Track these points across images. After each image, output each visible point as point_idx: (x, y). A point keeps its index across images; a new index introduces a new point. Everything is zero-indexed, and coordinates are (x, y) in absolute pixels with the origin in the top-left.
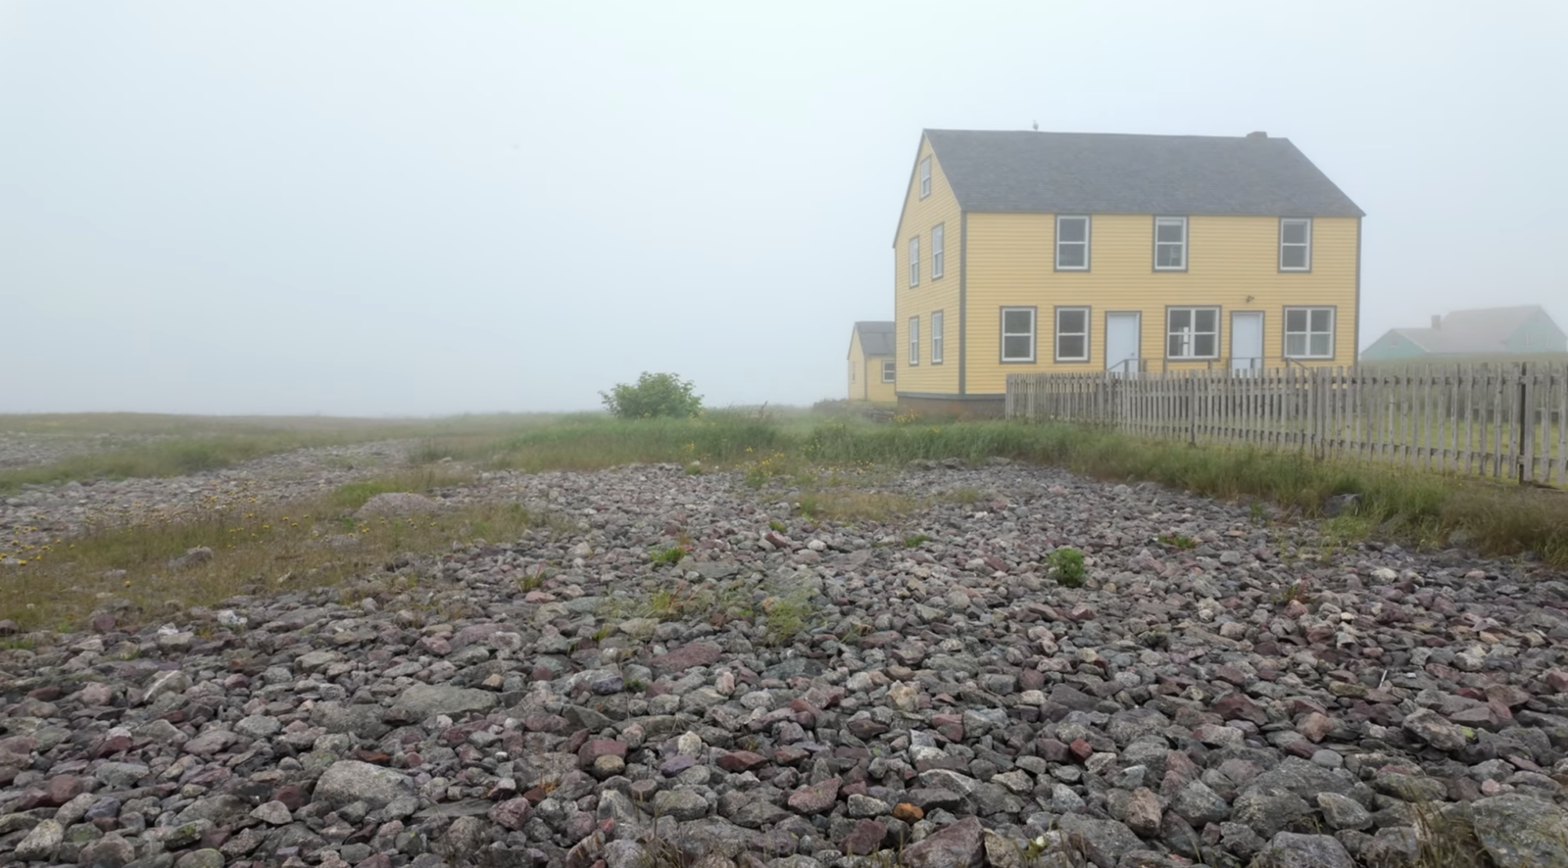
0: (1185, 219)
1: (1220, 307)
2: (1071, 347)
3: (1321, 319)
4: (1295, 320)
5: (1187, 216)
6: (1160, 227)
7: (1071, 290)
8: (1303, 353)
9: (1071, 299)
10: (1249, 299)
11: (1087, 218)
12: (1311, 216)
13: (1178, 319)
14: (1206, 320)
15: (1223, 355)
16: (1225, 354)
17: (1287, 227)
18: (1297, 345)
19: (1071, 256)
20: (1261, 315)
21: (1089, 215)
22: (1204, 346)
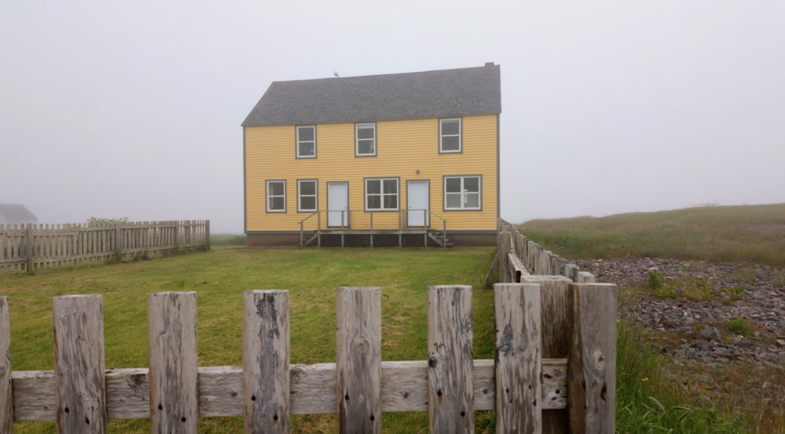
0: (374, 124)
1: (399, 178)
2: (308, 203)
3: (472, 184)
4: (453, 185)
5: (376, 122)
6: (359, 130)
7: (307, 169)
8: (460, 207)
9: (308, 176)
10: (418, 172)
11: (314, 127)
12: (461, 116)
13: (373, 186)
14: (391, 185)
15: (402, 208)
16: (403, 207)
17: (444, 125)
18: (454, 201)
19: (307, 149)
20: (428, 181)
21: (316, 125)
22: (391, 202)
